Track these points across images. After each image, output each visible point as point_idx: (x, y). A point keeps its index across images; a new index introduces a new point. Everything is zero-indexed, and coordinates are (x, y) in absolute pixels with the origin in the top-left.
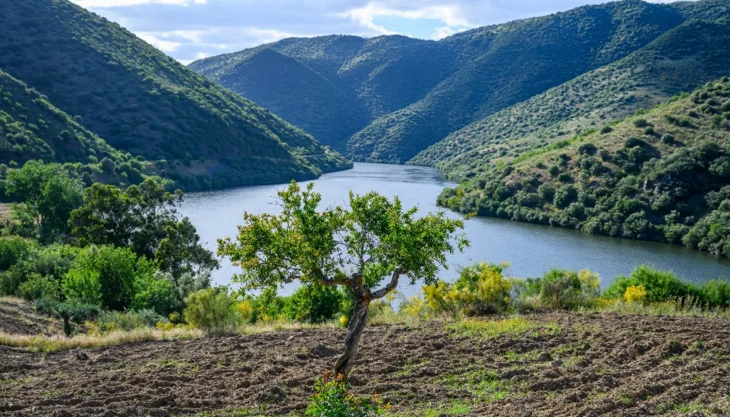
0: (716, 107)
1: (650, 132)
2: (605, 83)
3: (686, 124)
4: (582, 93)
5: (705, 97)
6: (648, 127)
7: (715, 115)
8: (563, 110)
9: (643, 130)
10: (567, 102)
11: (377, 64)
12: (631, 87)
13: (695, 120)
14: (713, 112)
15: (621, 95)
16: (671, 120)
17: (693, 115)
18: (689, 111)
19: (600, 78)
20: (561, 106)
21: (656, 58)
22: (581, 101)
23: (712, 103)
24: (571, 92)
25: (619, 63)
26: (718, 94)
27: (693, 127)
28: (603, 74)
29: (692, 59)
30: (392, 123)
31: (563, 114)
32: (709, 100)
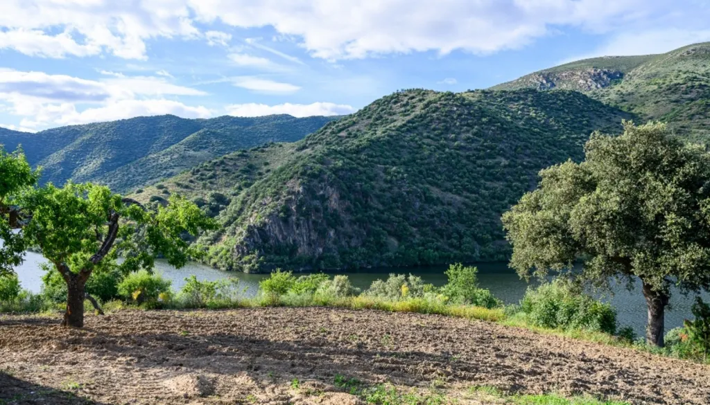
0: (204, 177)
1: (166, 192)
2: (154, 164)
3: (187, 187)
5: (198, 171)
6: (164, 189)
7: (204, 182)
9: (161, 191)
10: (130, 176)
12: (171, 166)
13: (192, 184)
14: (202, 180)
15: (165, 172)
16: (179, 185)
17: (191, 181)
18: (188, 179)
19: (152, 161)
21: (185, 150)
22: (139, 175)
23: (202, 175)
24: (133, 170)
25: (163, 152)
26: (206, 170)
27: (191, 188)
28: (153, 158)
29: (206, 152)
31: (129, 183)
32: (200, 173)
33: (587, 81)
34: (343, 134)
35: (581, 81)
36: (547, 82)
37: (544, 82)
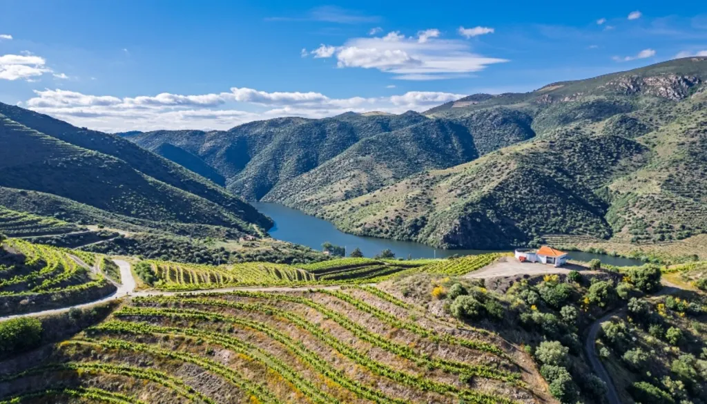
2: (339, 166)
4: (332, 171)
8: (327, 178)
10: (327, 175)
11: (220, 147)
19: (337, 164)
20: (326, 176)
30: (245, 182)
33: (666, 89)
34: (469, 185)
35: (662, 89)
36: (634, 87)
37: (632, 87)
